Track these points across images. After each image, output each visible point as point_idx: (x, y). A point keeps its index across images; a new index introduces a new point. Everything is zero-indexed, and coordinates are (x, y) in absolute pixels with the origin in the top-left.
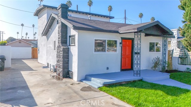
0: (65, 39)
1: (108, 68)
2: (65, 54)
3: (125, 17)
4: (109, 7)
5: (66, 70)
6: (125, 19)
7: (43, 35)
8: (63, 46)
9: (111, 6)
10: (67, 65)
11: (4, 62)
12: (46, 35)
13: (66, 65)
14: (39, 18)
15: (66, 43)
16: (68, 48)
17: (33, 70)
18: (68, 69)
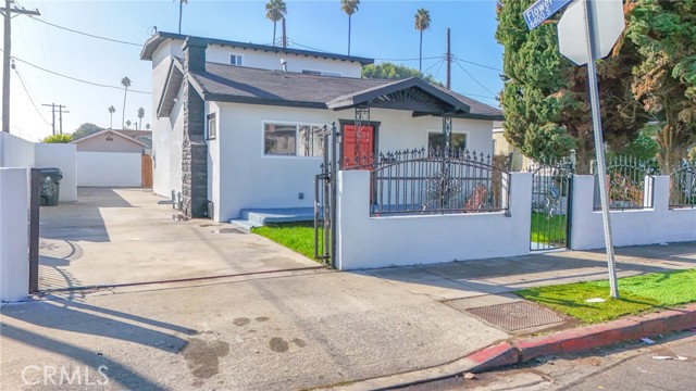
0: (199, 124)
1: (301, 196)
2: (197, 161)
3: (449, 53)
4: (417, 16)
5: (200, 199)
6: (449, 60)
7: (161, 115)
8: (191, 140)
9: (425, 13)
10: (203, 187)
11: (57, 184)
12: (169, 115)
13: (199, 187)
14: (154, 67)
15: (202, 133)
16: (206, 147)
17: (130, 206)
18: (206, 196)
